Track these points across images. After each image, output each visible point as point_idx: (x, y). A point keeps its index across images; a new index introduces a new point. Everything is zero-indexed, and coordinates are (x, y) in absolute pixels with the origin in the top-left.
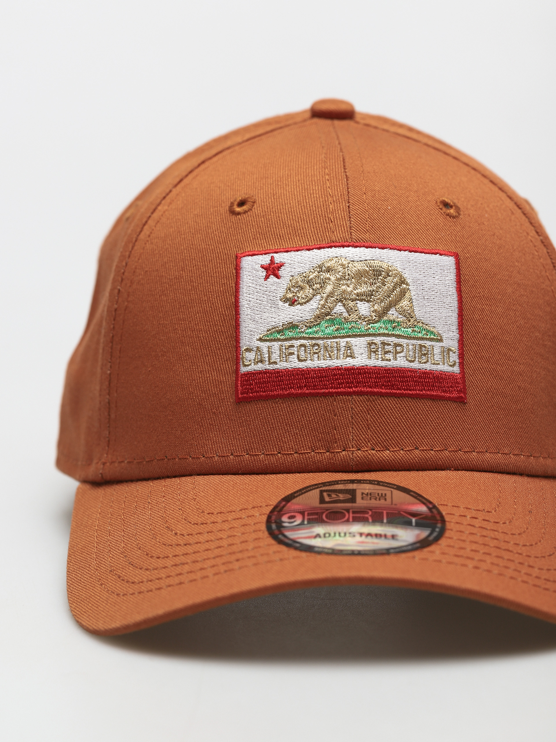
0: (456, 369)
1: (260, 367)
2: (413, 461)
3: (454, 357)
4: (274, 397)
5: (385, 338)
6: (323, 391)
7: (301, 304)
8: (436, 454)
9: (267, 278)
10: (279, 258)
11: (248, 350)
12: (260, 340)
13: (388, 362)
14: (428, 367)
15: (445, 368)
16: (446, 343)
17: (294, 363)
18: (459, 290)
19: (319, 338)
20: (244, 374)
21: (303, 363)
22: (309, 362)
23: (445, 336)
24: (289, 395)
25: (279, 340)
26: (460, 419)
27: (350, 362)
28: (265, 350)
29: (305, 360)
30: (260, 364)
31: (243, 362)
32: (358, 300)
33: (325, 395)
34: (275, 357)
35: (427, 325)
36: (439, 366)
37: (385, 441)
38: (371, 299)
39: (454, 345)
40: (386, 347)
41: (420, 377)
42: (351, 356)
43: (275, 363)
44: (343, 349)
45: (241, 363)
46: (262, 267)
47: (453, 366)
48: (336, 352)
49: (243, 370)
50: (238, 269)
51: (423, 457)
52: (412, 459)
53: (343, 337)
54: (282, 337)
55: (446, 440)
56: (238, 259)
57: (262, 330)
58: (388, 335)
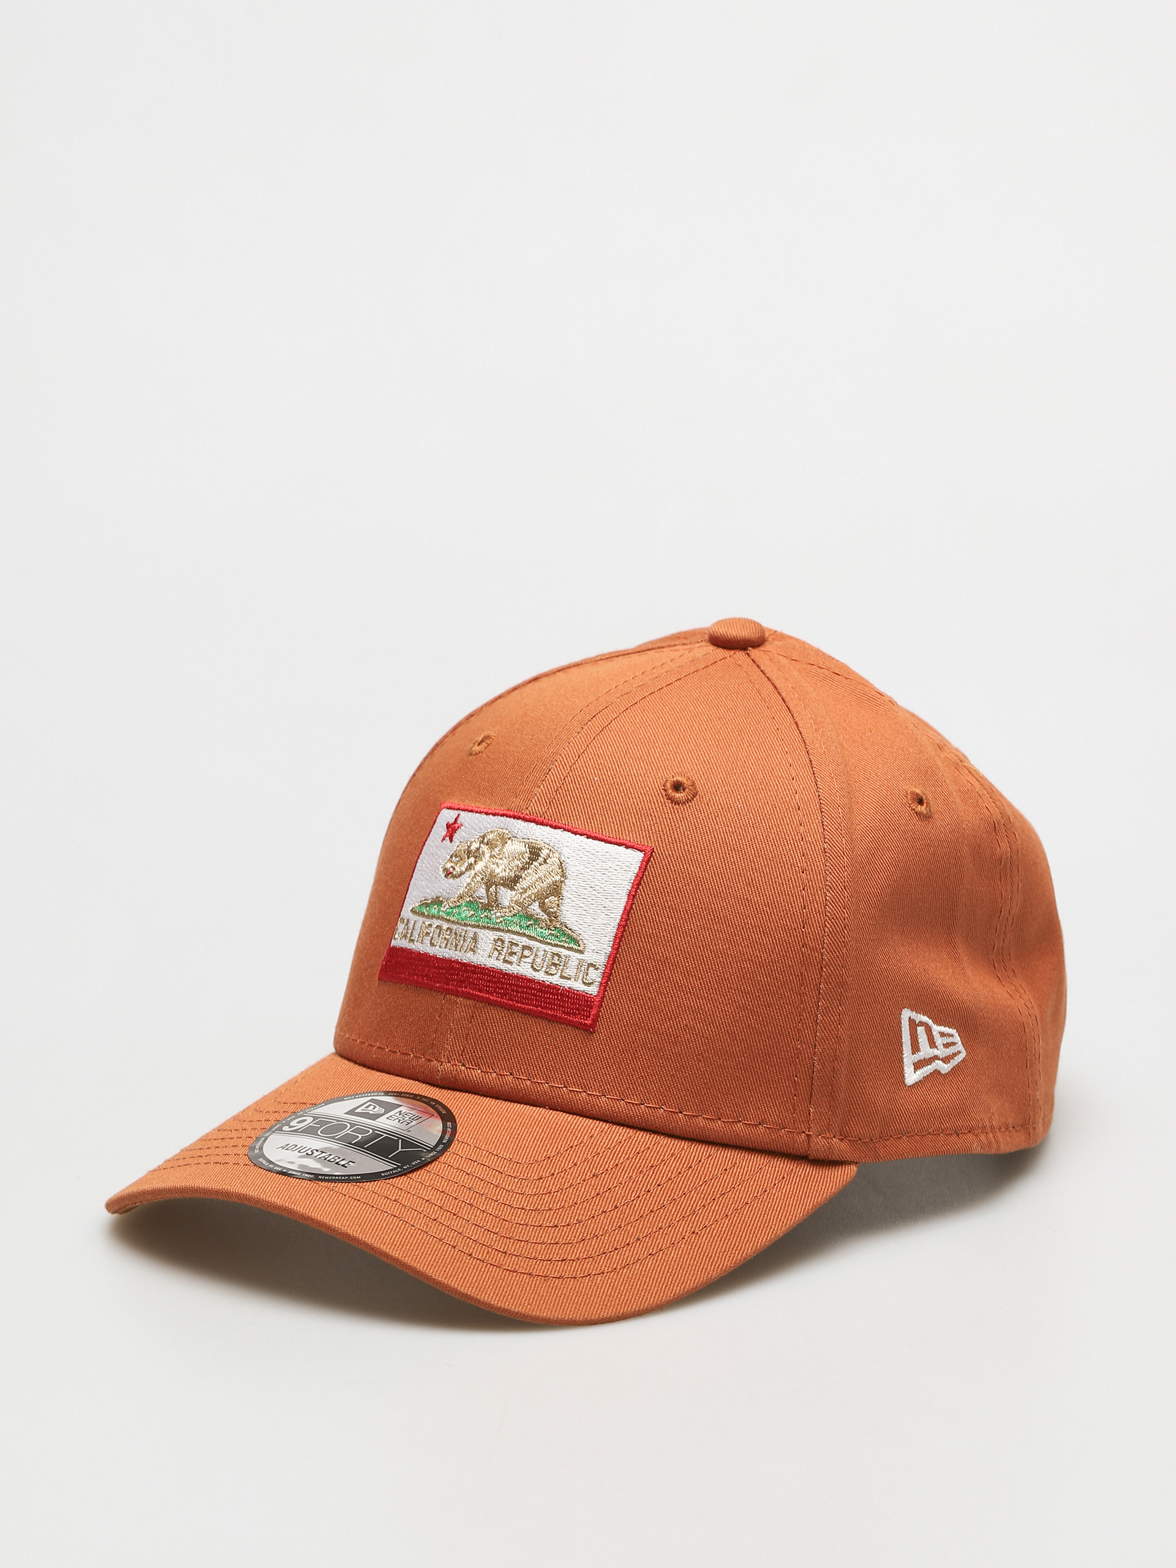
0: (593, 990)
1: (403, 943)
2: (502, 1088)
3: (595, 976)
4: (401, 981)
5: (515, 937)
6: (438, 985)
7: (454, 878)
8: (533, 1086)
9: (444, 839)
10: (462, 817)
11: (403, 921)
12: (414, 911)
13: (509, 966)
14: (555, 980)
15: (578, 986)
16: (589, 957)
17: (425, 946)
18: (632, 896)
19: (454, 922)
20: (391, 948)
21: (433, 948)
22: (437, 948)
23: (590, 946)
24: (411, 983)
25: (425, 915)
26: (578, 1050)
27: (468, 957)
28: (412, 924)
29: (435, 945)
30: (404, 940)
31: (396, 934)
32: (502, 885)
34: (415, 934)
35: (570, 929)
36: (569, 982)
37: (479, 1058)
38: (515, 887)
39: (601, 960)
40: (514, 947)
41: (540, 990)
42: (473, 951)
43: (413, 942)
44: (469, 940)
45: (393, 935)
46: (448, 825)
47: (589, 984)
48: (462, 942)
49: (392, 943)
51: (514, 1086)
52: (501, 1086)
53: (475, 926)
54: (428, 913)
55: (551, 1072)
56: (439, 810)
57: (418, 900)
58: (518, 934)
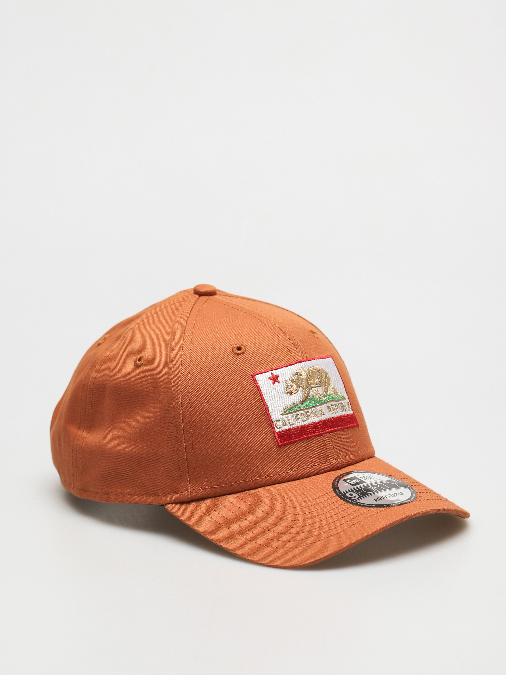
0: (352, 412)
1: (286, 428)
3: (350, 406)
4: (297, 441)
5: (331, 403)
6: (318, 433)
7: (295, 394)
9: (274, 384)
10: (275, 373)
11: (277, 420)
12: (282, 414)
13: (336, 414)
17: (300, 423)
18: (339, 373)
19: (308, 408)
20: (279, 433)
21: (305, 422)
22: (307, 421)
23: (345, 397)
24: (304, 439)
25: (291, 413)
28: (286, 419)
29: (306, 420)
30: (285, 427)
31: (277, 427)
32: (317, 387)
33: (319, 435)
34: (291, 421)
35: (340, 393)
39: (348, 400)
40: (333, 407)
42: (323, 415)
43: (293, 424)
44: (319, 412)
45: (275, 427)
46: (269, 378)
47: (351, 410)
48: (317, 414)
49: (277, 430)
50: (256, 382)
53: (318, 406)
54: (293, 411)
56: (253, 376)
57: (281, 409)
58: (332, 401)
